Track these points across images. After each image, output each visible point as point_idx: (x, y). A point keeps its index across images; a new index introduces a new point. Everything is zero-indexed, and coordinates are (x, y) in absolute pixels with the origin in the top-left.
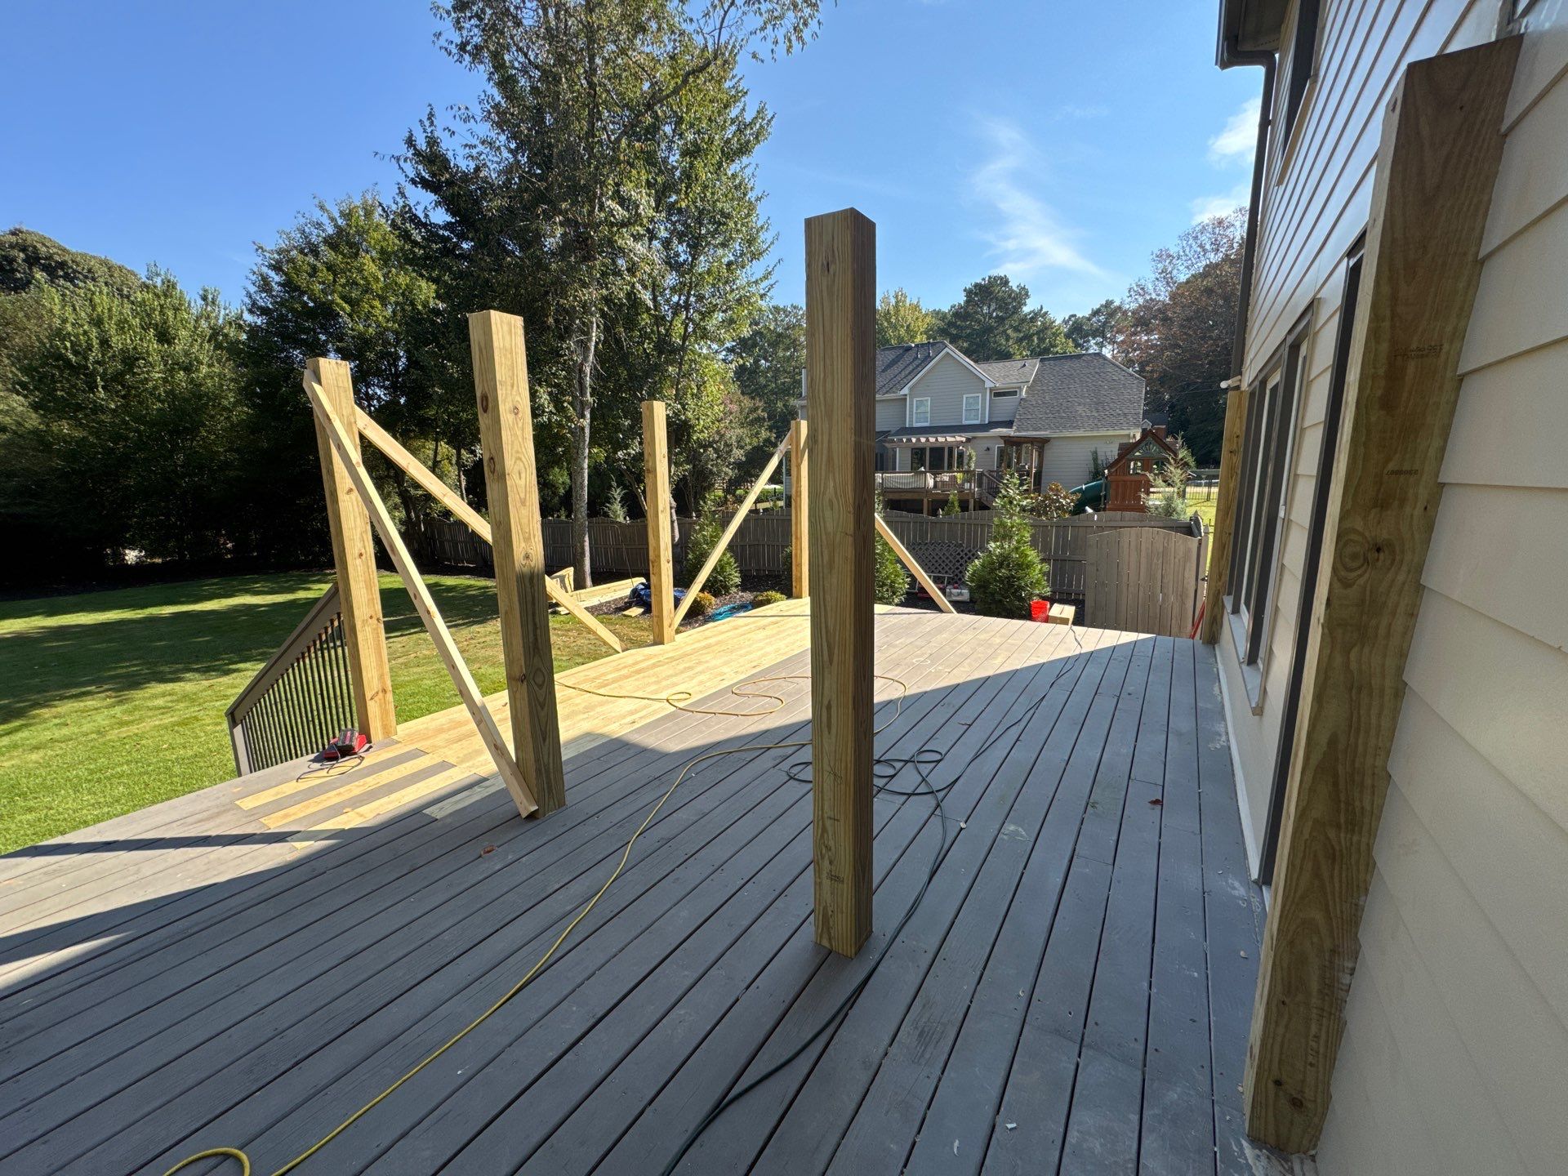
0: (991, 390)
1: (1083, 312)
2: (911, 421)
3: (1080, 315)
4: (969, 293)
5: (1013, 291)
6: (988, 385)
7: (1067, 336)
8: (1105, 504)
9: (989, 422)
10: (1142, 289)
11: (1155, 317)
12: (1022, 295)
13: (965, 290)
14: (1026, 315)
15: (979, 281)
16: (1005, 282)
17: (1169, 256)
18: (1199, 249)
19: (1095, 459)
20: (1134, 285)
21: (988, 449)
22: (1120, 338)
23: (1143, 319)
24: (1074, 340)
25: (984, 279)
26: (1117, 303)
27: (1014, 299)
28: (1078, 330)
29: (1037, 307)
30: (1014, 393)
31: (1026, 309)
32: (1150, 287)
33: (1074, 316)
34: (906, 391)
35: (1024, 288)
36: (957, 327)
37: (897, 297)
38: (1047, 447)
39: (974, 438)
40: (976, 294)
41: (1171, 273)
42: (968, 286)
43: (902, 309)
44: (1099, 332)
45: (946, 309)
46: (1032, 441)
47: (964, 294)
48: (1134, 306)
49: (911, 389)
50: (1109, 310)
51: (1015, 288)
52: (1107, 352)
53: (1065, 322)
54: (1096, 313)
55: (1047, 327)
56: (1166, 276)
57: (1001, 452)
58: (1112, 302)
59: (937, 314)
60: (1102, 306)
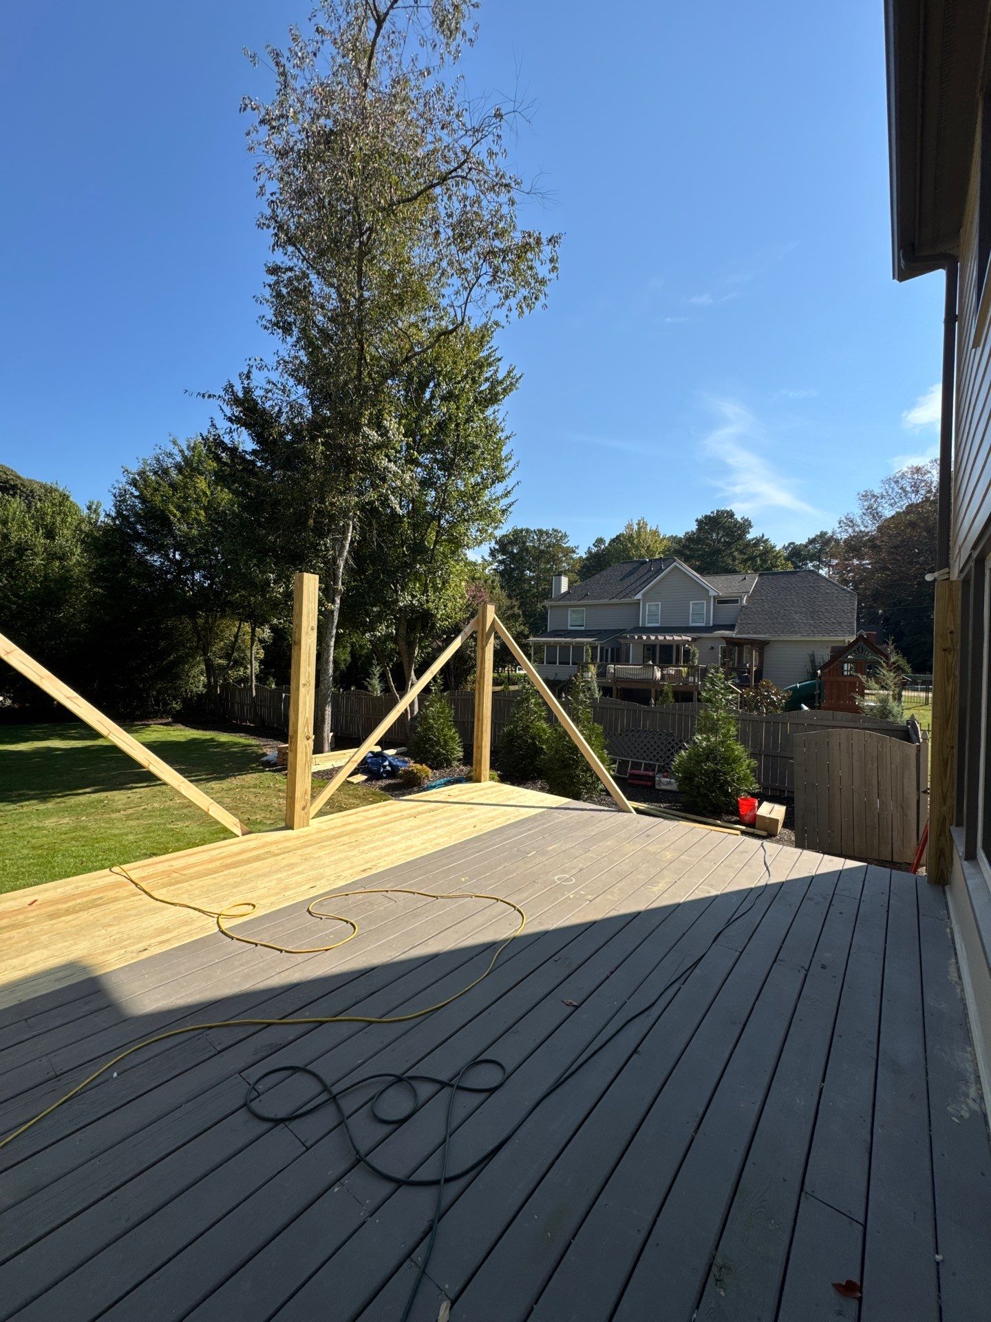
0: (715, 598)
1: (801, 540)
2: (644, 622)
3: (798, 543)
4: (700, 522)
5: (738, 522)
6: (712, 593)
7: (787, 559)
8: (819, 702)
9: (714, 625)
10: (851, 521)
11: (865, 545)
12: (746, 525)
13: (697, 520)
14: (750, 541)
15: (709, 514)
16: (731, 514)
17: (874, 496)
18: (900, 491)
19: (813, 661)
20: (843, 519)
21: (712, 648)
22: (835, 562)
23: (855, 546)
24: (793, 563)
25: (712, 512)
26: (830, 534)
27: (739, 528)
28: (796, 554)
29: (759, 535)
30: (736, 601)
31: (749, 537)
32: (859, 521)
33: (793, 543)
34: (639, 596)
35: (747, 520)
36: (691, 549)
37: (639, 524)
38: (766, 648)
39: (700, 638)
40: (706, 524)
41: (876, 509)
42: (700, 517)
43: (643, 534)
44: (816, 557)
45: (681, 535)
46: (752, 642)
47: (696, 523)
48: (845, 536)
49: (644, 595)
50: (823, 540)
51: (739, 520)
52: (823, 572)
53: (785, 548)
54: (812, 541)
55: (769, 550)
56: (874, 513)
57: (724, 651)
58: (826, 533)
59: (674, 539)
60: (817, 536)
